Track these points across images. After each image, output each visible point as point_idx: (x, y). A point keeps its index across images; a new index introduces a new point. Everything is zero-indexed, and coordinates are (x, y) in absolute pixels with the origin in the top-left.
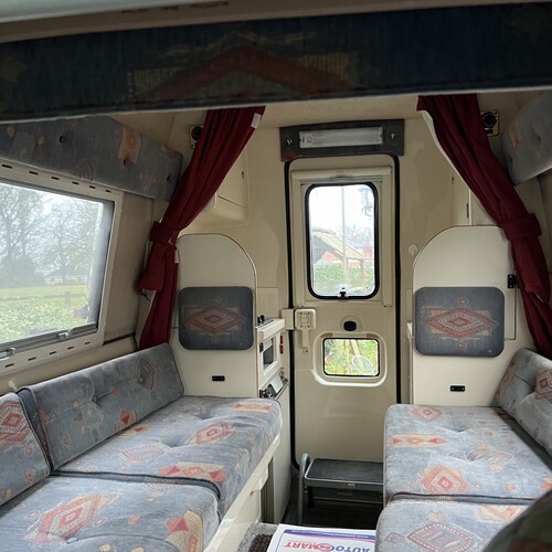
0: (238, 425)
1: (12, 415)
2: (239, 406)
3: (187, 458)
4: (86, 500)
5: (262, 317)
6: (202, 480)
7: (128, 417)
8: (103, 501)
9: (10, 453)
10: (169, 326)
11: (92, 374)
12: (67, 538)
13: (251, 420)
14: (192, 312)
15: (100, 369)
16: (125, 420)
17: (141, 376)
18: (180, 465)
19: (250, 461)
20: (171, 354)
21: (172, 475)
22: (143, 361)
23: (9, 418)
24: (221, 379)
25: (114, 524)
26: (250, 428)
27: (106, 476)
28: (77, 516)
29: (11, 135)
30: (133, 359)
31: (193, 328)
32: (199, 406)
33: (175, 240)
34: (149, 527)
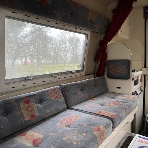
0: (123, 102)
1: (57, 91)
2: (124, 96)
3: (105, 110)
4: (74, 117)
5: (135, 70)
6: (108, 117)
7: (90, 96)
8: (78, 118)
9: (56, 101)
10: (104, 71)
11: (80, 83)
12: (67, 126)
13: (127, 101)
14: (111, 67)
15: (83, 82)
16: (89, 96)
17: (95, 85)
18: (102, 111)
19: (126, 113)
20: (104, 80)
21: (99, 114)
22: (95, 81)
23: (57, 92)
24: (119, 88)
25: (79, 125)
26: (127, 103)
27: (81, 111)
28: (71, 121)
29: (55, 13)
30: (93, 80)
31: (111, 72)
32: (112, 95)
33: (106, 46)
34: (89, 128)
